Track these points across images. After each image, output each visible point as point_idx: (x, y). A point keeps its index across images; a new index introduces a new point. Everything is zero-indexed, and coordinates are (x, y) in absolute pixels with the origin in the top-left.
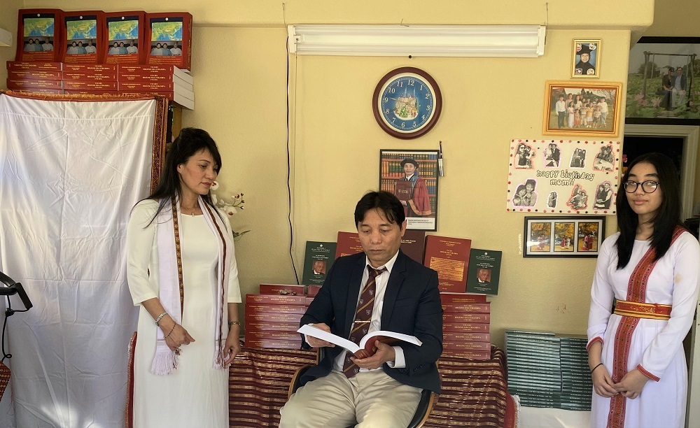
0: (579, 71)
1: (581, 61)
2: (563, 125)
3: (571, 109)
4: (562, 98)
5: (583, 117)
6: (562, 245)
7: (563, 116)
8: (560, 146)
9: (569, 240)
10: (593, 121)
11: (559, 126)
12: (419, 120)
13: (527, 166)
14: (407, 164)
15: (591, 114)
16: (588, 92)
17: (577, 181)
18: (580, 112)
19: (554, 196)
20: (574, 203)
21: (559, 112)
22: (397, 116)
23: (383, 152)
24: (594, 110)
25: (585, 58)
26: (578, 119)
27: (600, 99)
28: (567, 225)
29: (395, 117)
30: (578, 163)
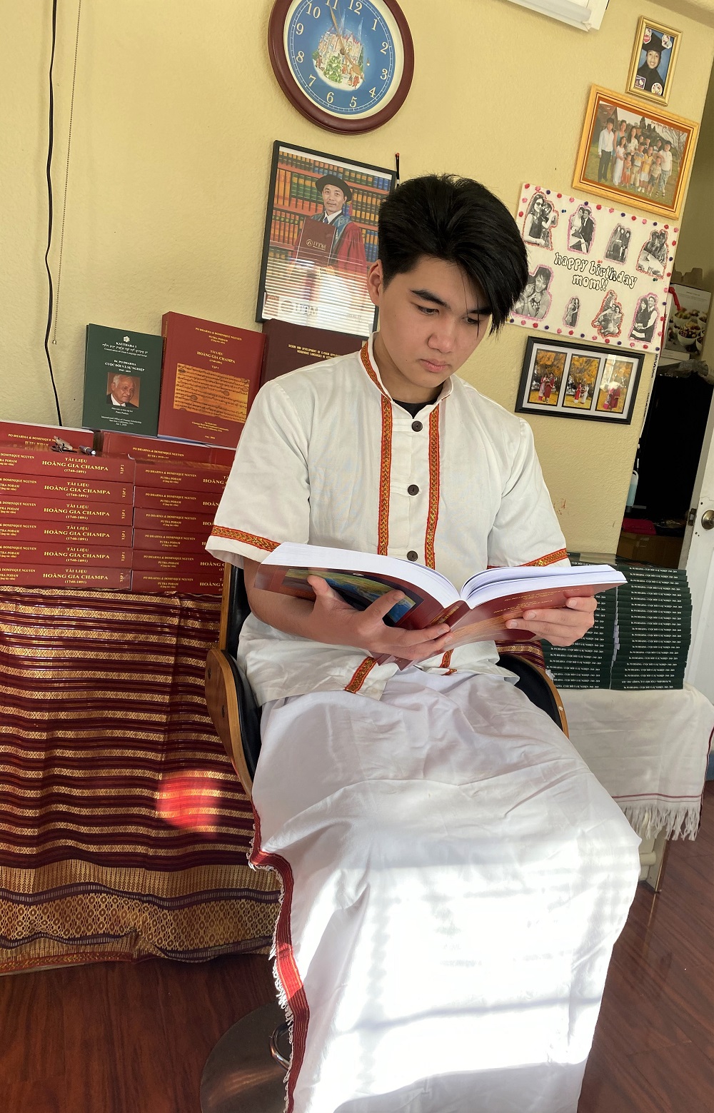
0: (641, 83)
1: (646, 64)
2: (605, 177)
3: (621, 151)
4: (611, 126)
5: (636, 169)
6: (576, 396)
7: (607, 160)
8: (595, 214)
9: (587, 389)
10: (649, 182)
11: (600, 178)
12: (363, 96)
13: (541, 241)
14: (330, 187)
15: (647, 168)
16: (649, 125)
17: (612, 285)
18: (633, 161)
19: (575, 305)
20: (602, 324)
21: (603, 151)
22: (320, 73)
23: (282, 149)
24: (653, 163)
25: (652, 59)
26: (628, 173)
27: (664, 143)
28: (589, 361)
29: (316, 74)
30: (616, 253)
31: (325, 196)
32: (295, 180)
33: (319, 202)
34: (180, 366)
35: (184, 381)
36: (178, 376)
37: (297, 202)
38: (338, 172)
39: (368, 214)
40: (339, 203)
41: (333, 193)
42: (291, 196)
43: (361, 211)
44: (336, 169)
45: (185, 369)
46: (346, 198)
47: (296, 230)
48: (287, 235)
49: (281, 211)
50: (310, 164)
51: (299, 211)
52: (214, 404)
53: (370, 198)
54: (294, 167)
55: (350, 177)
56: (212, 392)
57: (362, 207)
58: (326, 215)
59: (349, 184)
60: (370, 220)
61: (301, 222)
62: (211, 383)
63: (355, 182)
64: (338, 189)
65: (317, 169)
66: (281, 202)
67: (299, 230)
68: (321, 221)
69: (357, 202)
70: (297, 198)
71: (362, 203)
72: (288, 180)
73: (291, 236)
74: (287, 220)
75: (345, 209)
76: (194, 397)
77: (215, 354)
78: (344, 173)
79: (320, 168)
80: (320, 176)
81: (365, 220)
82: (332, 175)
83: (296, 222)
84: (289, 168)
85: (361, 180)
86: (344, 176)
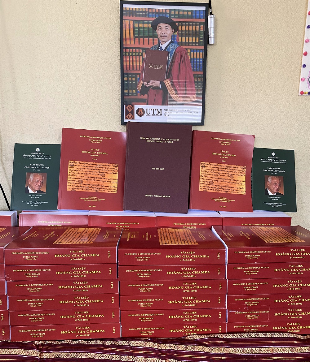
31: (159, 32)
32: (136, 25)
33: (155, 37)
34: (70, 162)
35: (73, 172)
36: (69, 169)
37: (139, 40)
38: (166, 13)
39: (191, 38)
40: (169, 35)
41: (164, 29)
42: (135, 37)
43: (185, 37)
44: (164, 11)
45: (75, 164)
46: (173, 30)
47: (141, 59)
48: (135, 64)
49: (129, 48)
50: (145, 12)
51: (141, 46)
52: (95, 184)
53: (191, 27)
54: (134, 16)
55: (175, 15)
56: (93, 176)
57: (185, 34)
58: (161, 45)
59: (175, 20)
60: (192, 43)
61: (144, 53)
62: (92, 170)
63: (179, 18)
64: (167, 25)
65: (151, 14)
66: (128, 42)
67: (143, 59)
68: (158, 49)
69: (182, 31)
70: (139, 37)
71: (186, 31)
72: (132, 26)
73: (138, 64)
74: (134, 54)
75: (174, 38)
76: (81, 181)
77: (94, 151)
78: (170, 13)
79: (152, 13)
80: (153, 19)
81: (189, 43)
82: (162, 17)
83: (140, 54)
84: (131, 18)
85: (183, 15)
86: (170, 15)
